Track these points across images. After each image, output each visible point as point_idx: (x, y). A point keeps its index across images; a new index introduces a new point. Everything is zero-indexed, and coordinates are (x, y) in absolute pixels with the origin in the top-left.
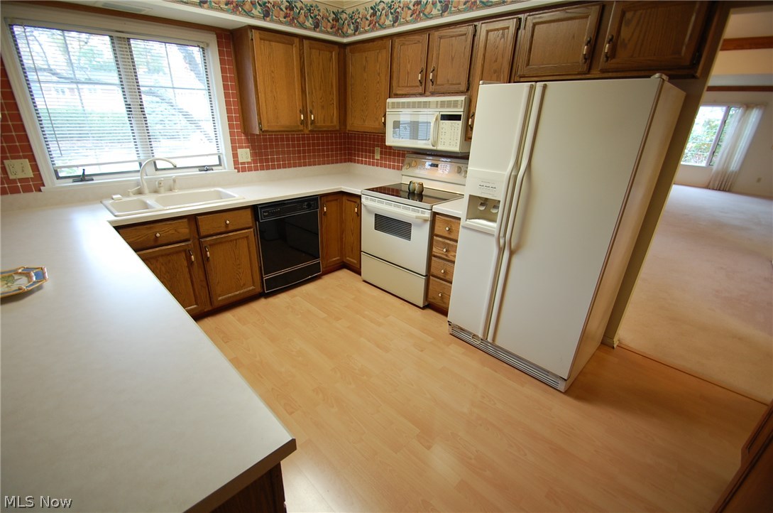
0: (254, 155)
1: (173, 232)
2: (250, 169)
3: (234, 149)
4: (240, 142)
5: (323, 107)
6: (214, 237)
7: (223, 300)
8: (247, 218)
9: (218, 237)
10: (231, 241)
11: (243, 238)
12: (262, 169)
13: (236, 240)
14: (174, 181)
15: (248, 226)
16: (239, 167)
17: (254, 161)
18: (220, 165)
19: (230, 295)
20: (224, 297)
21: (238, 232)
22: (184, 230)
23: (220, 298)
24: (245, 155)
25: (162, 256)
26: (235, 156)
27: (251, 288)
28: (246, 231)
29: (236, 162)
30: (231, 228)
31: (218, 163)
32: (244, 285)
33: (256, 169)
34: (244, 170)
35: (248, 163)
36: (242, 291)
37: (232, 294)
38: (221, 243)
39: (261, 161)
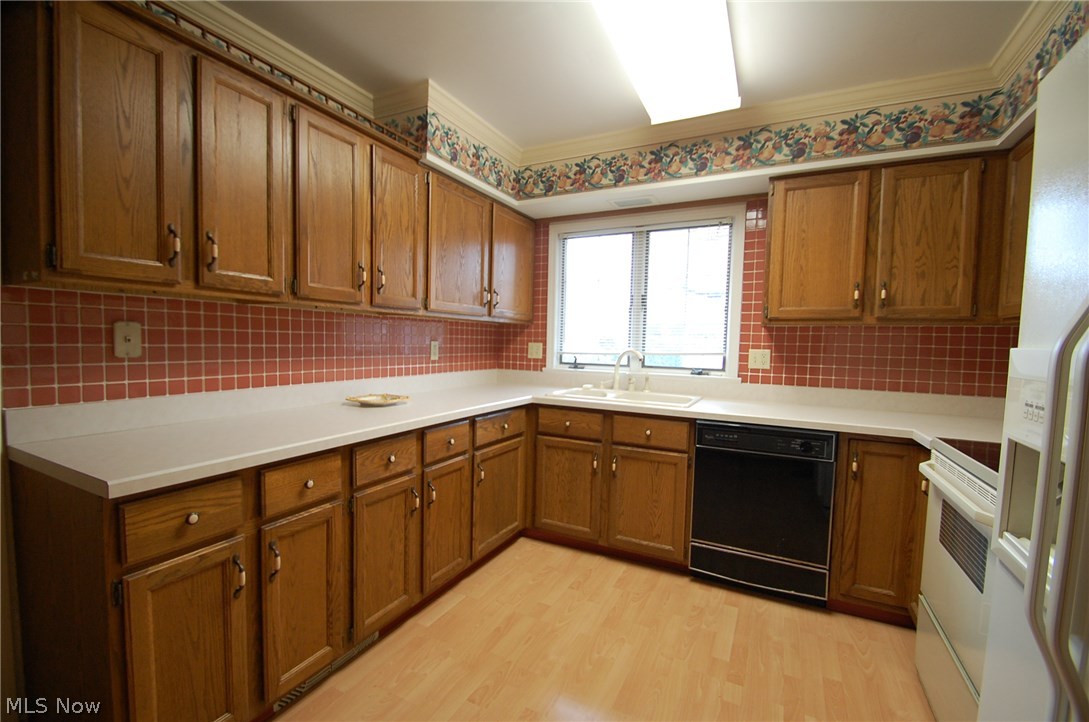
0: (777, 359)
1: (584, 425)
2: (766, 381)
3: (743, 348)
4: (756, 339)
5: (922, 275)
6: (629, 448)
7: (620, 540)
8: (681, 437)
9: (635, 449)
10: (651, 462)
11: (670, 464)
12: (789, 382)
13: (659, 463)
14: (647, 379)
15: (680, 448)
16: (747, 375)
17: (777, 370)
18: (723, 370)
19: (634, 540)
20: (625, 538)
21: (664, 453)
22: (595, 426)
23: (619, 537)
24: (761, 358)
25: (569, 449)
26: (743, 358)
27: (668, 547)
28: (676, 454)
29: (743, 368)
30: (653, 443)
31: (721, 368)
32: (658, 536)
33: (777, 381)
34: (754, 380)
35: (764, 371)
36: (652, 544)
37: (637, 541)
38: (633, 459)
39: (789, 371)
